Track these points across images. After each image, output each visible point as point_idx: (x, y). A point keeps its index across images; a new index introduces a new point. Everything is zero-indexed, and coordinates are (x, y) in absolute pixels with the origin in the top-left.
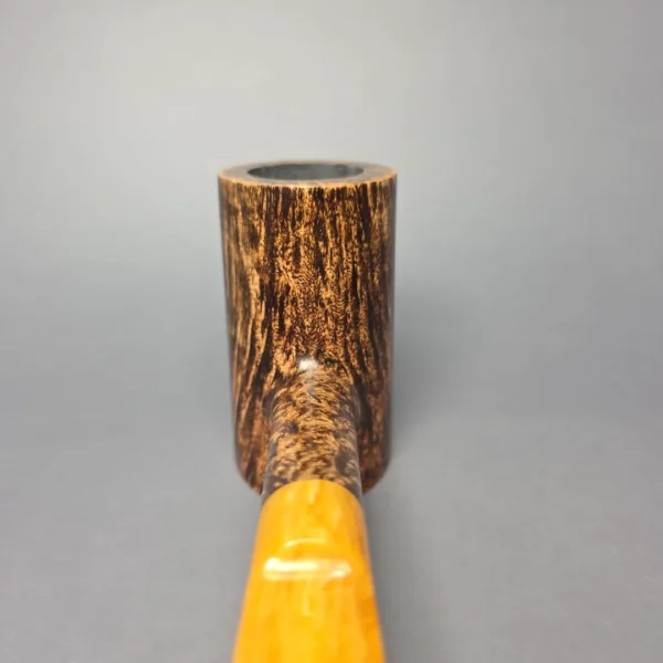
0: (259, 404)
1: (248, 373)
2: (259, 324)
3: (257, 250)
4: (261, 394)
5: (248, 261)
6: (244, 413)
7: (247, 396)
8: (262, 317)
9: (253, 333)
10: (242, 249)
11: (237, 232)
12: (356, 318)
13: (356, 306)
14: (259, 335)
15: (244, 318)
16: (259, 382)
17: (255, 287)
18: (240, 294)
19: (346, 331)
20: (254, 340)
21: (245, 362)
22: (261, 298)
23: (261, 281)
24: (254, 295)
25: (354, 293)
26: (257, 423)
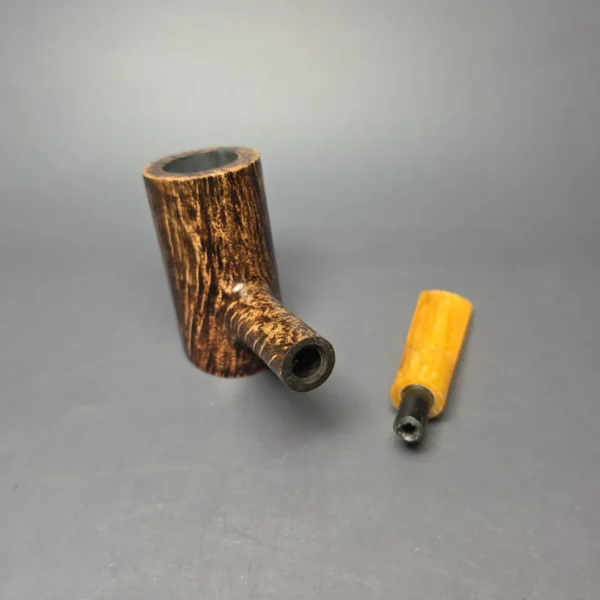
0: (212, 318)
1: (200, 301)
2: (204, 267)
3: (196, 220)
4: (213, 312)
5: (189, 229)
6: (199, 328)
7: (201, 316)
8: (206, 262)
9: (200, 273)
10: (183, 222)
11: (177, 212)
12: (262, 247)
13: (260, 240)
14: (205, 274)
15: (191, 267)
16: (210, 304)
17: (197, 244)
18: (185, 251)
19: (259, 256)
20: (201, 278)
21: (196, 294)
22: (203, 250)
23: (202, 240)
24: (197, 249)
25: (259, 233)
26: (212, 332)
